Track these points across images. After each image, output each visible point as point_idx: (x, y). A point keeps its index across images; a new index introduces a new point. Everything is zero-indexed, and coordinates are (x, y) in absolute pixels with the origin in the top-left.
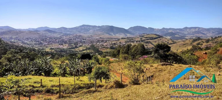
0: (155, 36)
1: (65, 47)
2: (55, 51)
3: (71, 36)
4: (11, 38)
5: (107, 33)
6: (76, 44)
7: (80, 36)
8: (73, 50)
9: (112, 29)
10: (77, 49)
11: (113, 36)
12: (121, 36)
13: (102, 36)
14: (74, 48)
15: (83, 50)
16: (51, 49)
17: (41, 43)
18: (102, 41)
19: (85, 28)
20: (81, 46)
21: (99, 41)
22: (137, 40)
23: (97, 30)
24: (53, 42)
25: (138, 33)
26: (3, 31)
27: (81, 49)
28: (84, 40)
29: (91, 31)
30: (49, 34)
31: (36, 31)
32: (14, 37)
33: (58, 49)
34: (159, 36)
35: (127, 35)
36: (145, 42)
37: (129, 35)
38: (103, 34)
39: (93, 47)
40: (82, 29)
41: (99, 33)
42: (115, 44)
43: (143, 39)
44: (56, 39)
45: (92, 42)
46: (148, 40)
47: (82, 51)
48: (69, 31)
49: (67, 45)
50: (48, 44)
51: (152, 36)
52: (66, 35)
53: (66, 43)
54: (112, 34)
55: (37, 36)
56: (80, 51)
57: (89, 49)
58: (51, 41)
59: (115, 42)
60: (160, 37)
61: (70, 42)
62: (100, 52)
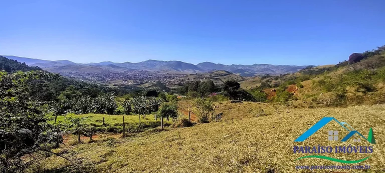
0: (224, 73)
1: (130, 83)
2: (119, 87)
3: (136, 72)
4: (71, 73)
5: (175, 69)
6: (141, 80)
7: (146, 71)
8: (138, 86)
9: (179, 64)
10: (142, 86)
11: (182, 72)
12: (189, 72)
13: (169, 72)
14: (139, 84)
15: (149, 87)
16: (115, 85)
17: (104, 79)
18: (170, 77)
19: (151, 63)
20: (147, 82)
21: (166, 77)
22: (206, 76)
23: (164, 66)
24: (117, 78)
25: (207, 70)
26: (61, 65)
27: (147, 85)
28: (150, 76)
29: (158, 67)
30: (113, 70)
31: (97, 66)
32: (74, 72)
33: (122, 85)
34: (229, 72)
35: (195, 71)
36: (215, 79)
37: (197, 72)
38: (171, 70)
39: (159, 84)
40: (148, 65)
41: (167, 68)
42: (183, 80)
43: (213, 75)
44: (120, 74)
45: (158, 78)
46: (217, 76)
47: (147, 88)
48: (133, 67)
49: (132, 81)
50: (111, 80)
51: (222, 73)
52: (131, 70)
53: (130, 79)
54: (180, 70)
55: (99, 71)
56: (146, 88)
57: (156, 85)
58: (115, 76)
59: (183, 78)
60: (229, 74)
61: (135, 78)
62: (167, 89)
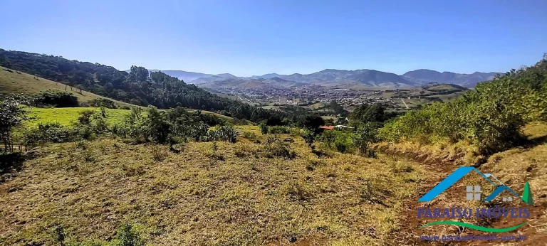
0: (450, 88)
1: (295, 103)
2: (280, 108)
3: (306, 87)
4: (231, 89)
5: (363, 82)
6: (311, 98)
7: (320, 86)
8: (305, 107)
9: (372, 75)
10: (311, 107)
11: (375, 87)
12: (384, 86)
13: (353, 87)
14: (306, 105)
15: (320, 108)
16: (275, 105)
17: (265, 97)
18: (352, 95)
19: (329, 74)
20: (317, 102)
21: (347, 95)
22: (413, 94)
23: (348, 77)
24: (280, 95)
25: (420, 82)
26: (222, 80)
27: (317, 106)
28: (324, 92)
29: (338, 79)
30: (277, 84)
31: (260, 80)
32: (233, 88)
33: (284, 105)
34: (460, 87)
35: (398, 86)
36: (429, 98)
37: (402, 86)
38: (357, 84)
39: (334, 105)
40: (324, 76)
41: (351, 81)
42: (371, 100)
43: (427, 92)
44: (284, 90)
45: (335, 96)
46: (435, 94)
47: (317, 109)
48: (303, 79)
49: (298, 100)
50: (273, 98)
51: (445, 88)
52: (300, 85)
53: (296, 96)
54: (373, 83)
55: (260, 87)
56: (315, 110)
57: (328, 107)
58: (279, 93)
59: (372, 97)
60: (460, 91)
61: (302, 95)
62: (344, 113)
